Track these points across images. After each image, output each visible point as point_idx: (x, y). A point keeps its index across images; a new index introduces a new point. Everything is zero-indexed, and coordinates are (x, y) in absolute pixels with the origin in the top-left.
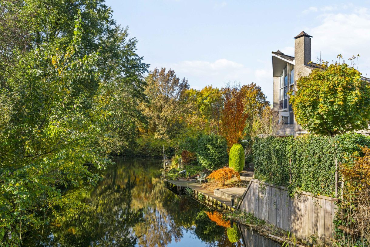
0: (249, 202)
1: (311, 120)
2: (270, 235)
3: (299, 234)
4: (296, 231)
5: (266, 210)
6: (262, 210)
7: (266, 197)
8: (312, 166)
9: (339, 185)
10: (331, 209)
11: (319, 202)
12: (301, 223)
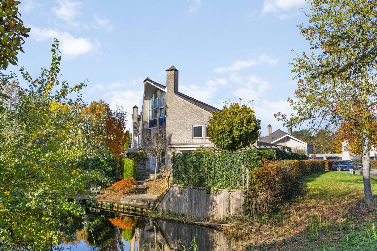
0: (167, 203)
1: (226, 140)
2: (196, 222)
3: (215, 218)
4: (213, 216)
5: (185, 206)
6: (181, 207)
7: (186, 196)
8: (225, 171)
9: (245, 181)
10: (241, 197)
11: (232, 194)
12: (217, 210)
